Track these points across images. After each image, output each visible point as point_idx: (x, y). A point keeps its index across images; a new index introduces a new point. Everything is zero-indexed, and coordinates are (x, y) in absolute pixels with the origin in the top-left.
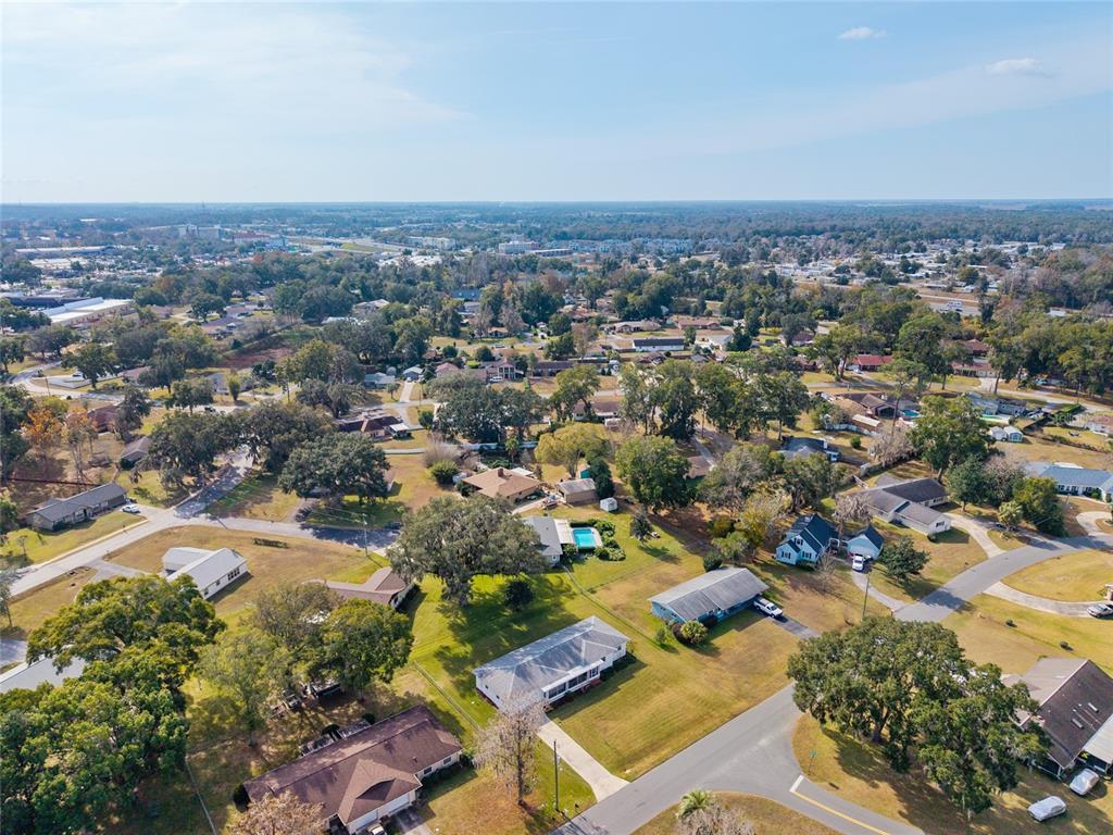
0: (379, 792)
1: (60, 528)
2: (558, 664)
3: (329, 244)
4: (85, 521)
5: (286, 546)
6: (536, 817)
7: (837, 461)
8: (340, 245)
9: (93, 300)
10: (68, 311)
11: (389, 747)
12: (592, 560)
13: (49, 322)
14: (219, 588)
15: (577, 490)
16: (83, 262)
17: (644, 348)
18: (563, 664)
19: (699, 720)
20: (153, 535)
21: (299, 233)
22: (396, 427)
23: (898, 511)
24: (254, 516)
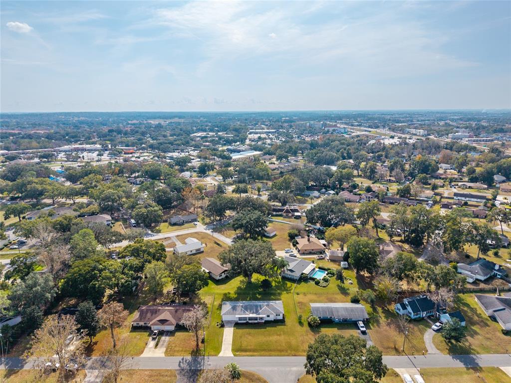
0: (163, 322)
1: (175, 224)
2: (249, 311)
3: (366, 131)
4: (182, 224)
5: (221, 246)
6: (197, 350)
7: (501, 278)
8: (370, 131)
9: (251, 151)
10: (241, 155)
11: (176, 311)
12: (312, 283)
13: (231, 158)
14: (191, 253)
15: (335, 255)
16: (263, 136)
17: (458, 198)
18: (250, 311)
19: (281, 351)
20: (193, 233)
21: (358, 125)
22: (296, 214)
23: (495, 311)
24: (223, 234)
